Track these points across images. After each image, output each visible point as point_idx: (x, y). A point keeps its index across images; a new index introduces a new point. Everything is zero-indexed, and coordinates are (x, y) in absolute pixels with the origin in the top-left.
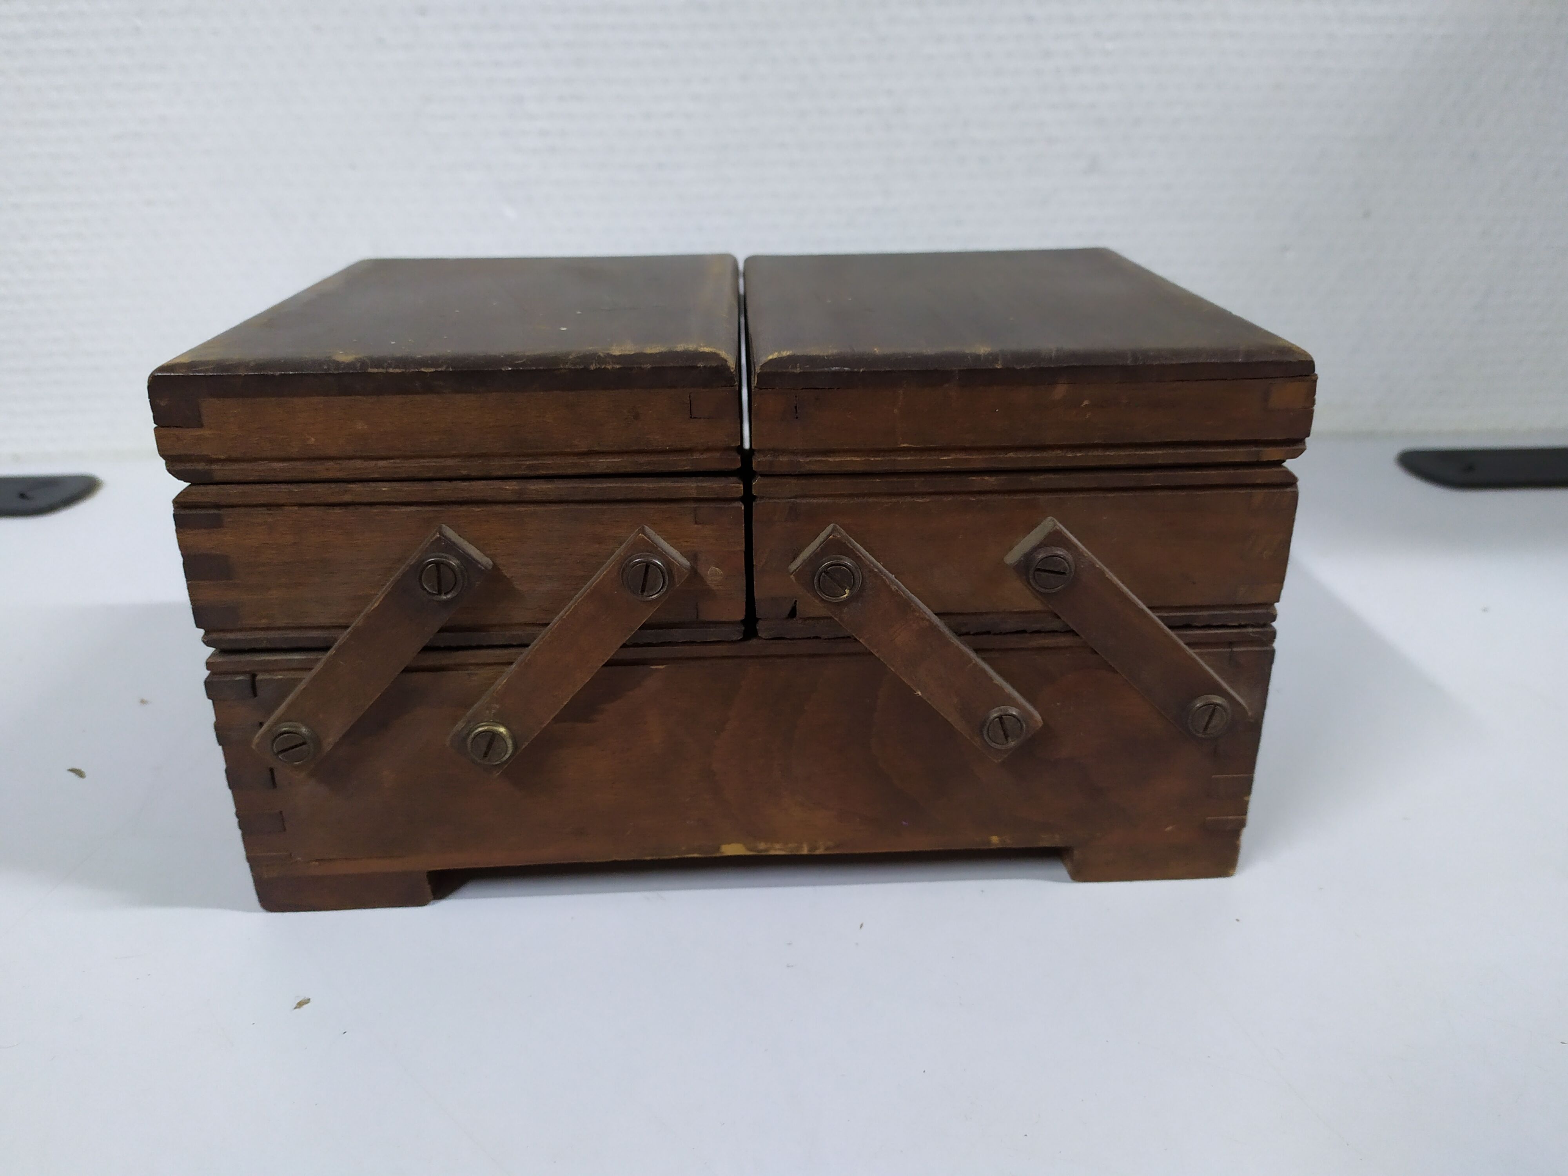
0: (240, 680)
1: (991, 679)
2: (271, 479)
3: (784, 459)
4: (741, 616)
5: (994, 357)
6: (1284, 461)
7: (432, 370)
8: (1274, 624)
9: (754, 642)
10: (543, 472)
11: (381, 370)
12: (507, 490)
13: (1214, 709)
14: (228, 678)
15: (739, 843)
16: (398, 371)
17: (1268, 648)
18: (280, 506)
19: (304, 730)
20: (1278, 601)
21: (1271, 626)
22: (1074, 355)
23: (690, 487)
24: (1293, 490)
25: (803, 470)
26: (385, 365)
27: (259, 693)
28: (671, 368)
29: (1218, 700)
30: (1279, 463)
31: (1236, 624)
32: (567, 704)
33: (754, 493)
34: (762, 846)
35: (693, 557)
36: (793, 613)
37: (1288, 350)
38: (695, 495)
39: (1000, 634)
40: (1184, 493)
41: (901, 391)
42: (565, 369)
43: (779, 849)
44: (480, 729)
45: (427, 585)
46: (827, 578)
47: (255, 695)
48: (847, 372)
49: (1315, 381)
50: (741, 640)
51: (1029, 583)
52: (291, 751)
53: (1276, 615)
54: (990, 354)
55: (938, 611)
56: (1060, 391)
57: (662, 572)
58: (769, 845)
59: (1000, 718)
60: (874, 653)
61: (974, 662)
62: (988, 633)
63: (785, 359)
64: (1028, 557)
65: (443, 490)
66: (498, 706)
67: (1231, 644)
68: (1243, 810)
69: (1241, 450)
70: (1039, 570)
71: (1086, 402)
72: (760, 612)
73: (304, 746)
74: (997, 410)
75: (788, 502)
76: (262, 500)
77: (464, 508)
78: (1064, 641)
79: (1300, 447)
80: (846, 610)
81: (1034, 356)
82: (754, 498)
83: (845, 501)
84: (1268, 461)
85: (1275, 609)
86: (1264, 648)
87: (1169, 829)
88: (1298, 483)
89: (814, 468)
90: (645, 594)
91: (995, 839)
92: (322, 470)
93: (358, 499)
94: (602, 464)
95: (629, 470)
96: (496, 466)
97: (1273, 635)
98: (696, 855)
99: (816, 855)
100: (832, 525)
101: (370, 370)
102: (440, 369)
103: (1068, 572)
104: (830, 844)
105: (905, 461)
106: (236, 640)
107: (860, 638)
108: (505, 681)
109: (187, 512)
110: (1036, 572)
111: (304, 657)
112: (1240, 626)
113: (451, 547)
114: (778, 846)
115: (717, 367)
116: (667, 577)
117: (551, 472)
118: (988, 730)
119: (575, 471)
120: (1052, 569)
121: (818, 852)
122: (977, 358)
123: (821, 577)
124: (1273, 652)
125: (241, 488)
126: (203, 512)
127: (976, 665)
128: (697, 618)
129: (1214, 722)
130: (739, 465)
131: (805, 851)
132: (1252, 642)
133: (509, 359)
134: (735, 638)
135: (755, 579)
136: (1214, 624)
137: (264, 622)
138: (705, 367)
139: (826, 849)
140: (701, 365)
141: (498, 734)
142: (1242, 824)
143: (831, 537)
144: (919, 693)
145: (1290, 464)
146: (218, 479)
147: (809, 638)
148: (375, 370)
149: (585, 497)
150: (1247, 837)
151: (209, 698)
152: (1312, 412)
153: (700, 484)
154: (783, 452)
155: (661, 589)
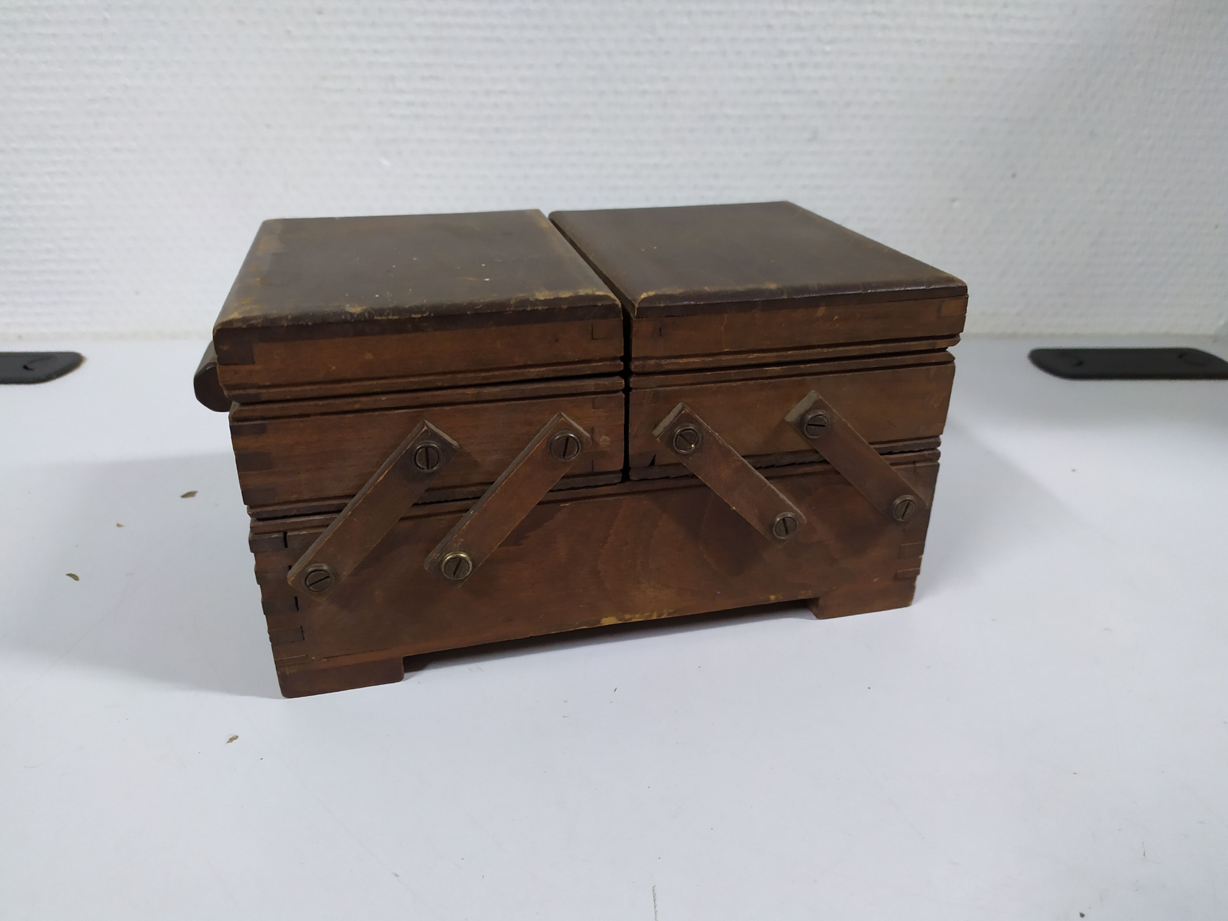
0: (275, 537)
1: (778, 496)
2: (302, 397)
3: (652, 362)
4: (621, 467)
5: (780, 291)
6: (947, 348)
7: (420, 316)
8: (939, 448)
9: (627, 483)
10: (493, 381)
11: (383, 318)
12: (469, 394)
13: (909, 504)
14: (267, 536)
15: (613, 616)
16: (395, 317)
17: (936, 463)
18: (308, 415)
19: (325, 567)
20: (942, 433)
21: (937, 450)
22: (829, 288)
23: (590, 384)
24: (952, 365)
25: (663, 369)
26: (386, 314)
27: (288, 545)
28: (580, 307)
29: (909, 497)
30: (944, 350)
31: (918, 450)
32: (509, 535)
33: (631, 386)
34: (627, 616)
35: (592, 431)
36: (652, 463)
37: (951, 279)
38: (593, 390)
39: (780, 466)
40: (890, 371)
41: (726, 316)
42: (510, 311)
43: (639, 618)
44: (448, 558)
45: (420, 462)
46: (681, 438)
47: (286, 546)
48: (693, 305)
49: (968, 298)
50: (621, 482)
51: (804, 433)
52: (319, 583)
53: (941, 442)
54: (778, 289)
55: (743, 455)
56: (821, 311)
57: (577, 442)
58: (632, 616)
59: (784, 520)
60: (707, 485)
61: (768, 486)
62: (773, 466)
63: (652, 297)
64: (802, 417)
65: (425, 397)
66: (462, 540)
67: (914, 462)
68: (918, 563)
69: (924, 342)
70: (809, 425)
71: (836, 317)
72: (632, 464)
73: (328, 579)
74: (784, 325)
75: (653, 391)
76: (296, 412)
77: (438, 408)
78: (818, 468)
79: (956, 339)
80: (691, 458)
81: (805, 289)
82: (631, 389)
83: (688, 387)
84: (939, 348)
85: (939, 439)
86: (934, 464)
87: (875, 580)
88: (955, 361)
89: (670, 367)
90: (566, 457)
91: (773, 597)
92: (340, 388)
93: (365, 407)
94: (533, 372)
95: (551, 376)
96: (461, 379)
97: (938, 455)
98: (584, 627)
99: (662, 619)
100: (681, 404)
101: (376, 318)
102: (425, 315)
103: (827, 424)
104: (671, 611)
105: (727, 360)
106: (274, 511)
107: (699, 476)
108: (468, 523)
109: (240, 423)
110: (808, 426)
111: (322, 518)
112: (920, 451)
113: (435, 436)
114: (637, 616)
115: (610, 305)
116: (580, 445)
117: (498, 380)
118: (776, 528)
119: (515, 379)
120: (817, 423)
121: (663, 617)
122: (771, 291)
123: (678, 439)
124: (938, 465)
125: (280, 405)
126: (252, 423)
127: (769, 487)
128: (593, 470)
129: (908, 512)
130: (622, 368)
131: (655, 617)
132: (926, 460)
133: (471, 306)
134: (616, 481)
135: (630, 443)
136: (906, 450)
137: (294, 497)
138: (602, 305)
139: (669, 614)
140: (599, 304)
141: (463, 559)
142: (918, 572)
143: (683, 412)
144: (734, 508)
145: (950, 349)
146: (263, 399)
147: (662, 478)
148: (379, 318)
149: (521, 396)
150: (920, 581)
151: (252, 552)
152: (965, 317)
153: (596, 382)
154: (651, 358)
155: (577, 453)
